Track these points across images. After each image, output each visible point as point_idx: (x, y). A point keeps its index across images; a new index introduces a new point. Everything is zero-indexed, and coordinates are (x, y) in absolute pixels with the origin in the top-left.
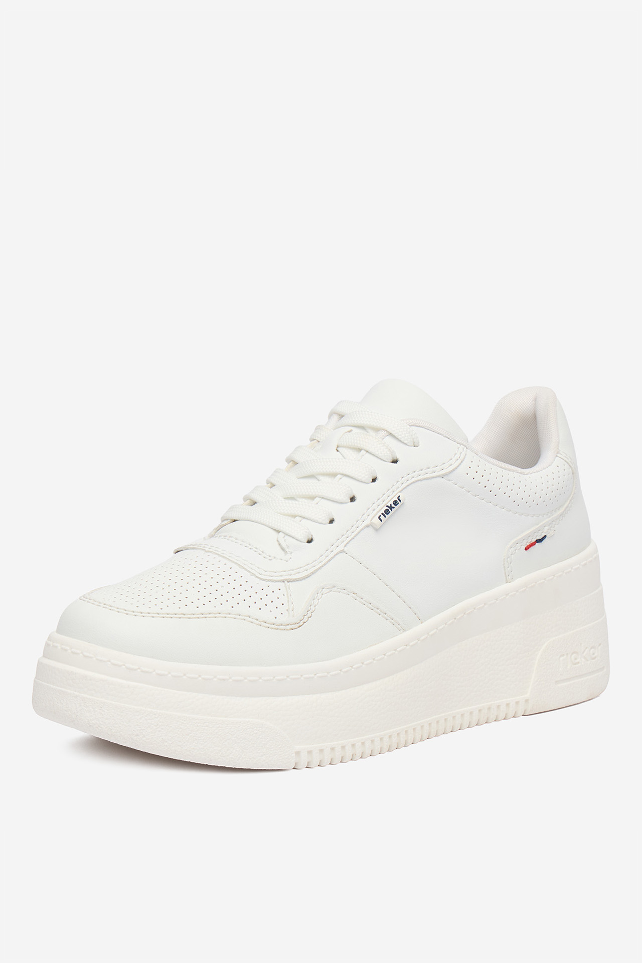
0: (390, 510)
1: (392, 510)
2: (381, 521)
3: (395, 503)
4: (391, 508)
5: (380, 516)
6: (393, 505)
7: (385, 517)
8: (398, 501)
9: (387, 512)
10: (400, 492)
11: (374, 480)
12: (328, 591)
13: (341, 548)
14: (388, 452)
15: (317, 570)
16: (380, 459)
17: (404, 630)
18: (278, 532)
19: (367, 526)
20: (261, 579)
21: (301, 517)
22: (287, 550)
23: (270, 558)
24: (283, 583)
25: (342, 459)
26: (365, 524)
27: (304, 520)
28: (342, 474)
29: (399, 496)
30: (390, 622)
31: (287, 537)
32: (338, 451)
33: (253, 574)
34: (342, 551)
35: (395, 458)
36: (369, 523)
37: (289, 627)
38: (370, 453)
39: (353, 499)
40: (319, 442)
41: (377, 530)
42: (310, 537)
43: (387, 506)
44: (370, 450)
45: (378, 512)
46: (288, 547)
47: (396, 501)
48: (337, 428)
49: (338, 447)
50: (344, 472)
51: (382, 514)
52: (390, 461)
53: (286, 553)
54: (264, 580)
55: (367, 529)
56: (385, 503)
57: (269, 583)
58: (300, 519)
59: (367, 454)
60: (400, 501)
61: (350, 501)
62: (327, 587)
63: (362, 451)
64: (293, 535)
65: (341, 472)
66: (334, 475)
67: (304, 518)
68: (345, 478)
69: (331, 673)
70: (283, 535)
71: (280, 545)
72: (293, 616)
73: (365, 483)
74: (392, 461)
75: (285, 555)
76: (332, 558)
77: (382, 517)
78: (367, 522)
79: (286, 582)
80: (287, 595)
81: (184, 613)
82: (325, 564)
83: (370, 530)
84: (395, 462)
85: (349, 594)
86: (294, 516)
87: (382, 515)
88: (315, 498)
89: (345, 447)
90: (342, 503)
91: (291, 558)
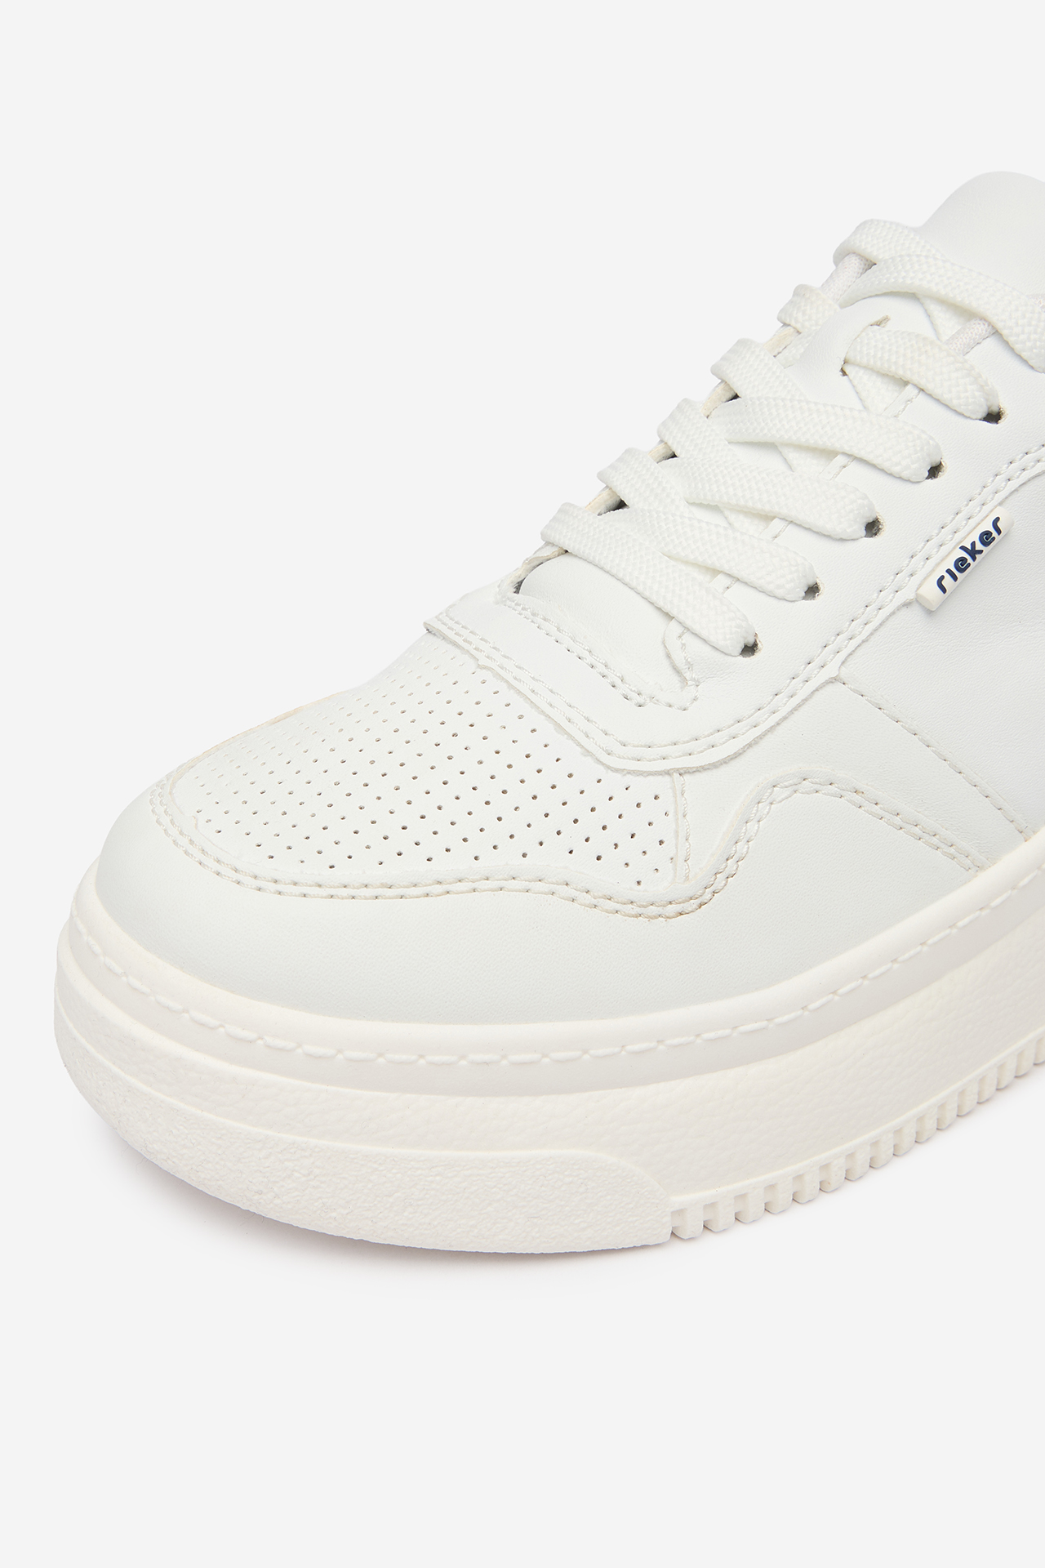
0: (970, 560)
1: (974, 559)
2: (944, 590)
3: (986, 539)
4: (973, 552)
5: (942, 577)
6: (979, 546)
7: (955, 578)
8: (995, 534)
9: (961, 565)
10: (1000, 504)
11: (934, 471)
12: (786, 795)
13: (831, 671)
14: (977, 394)
15: (761, 737)
16: (956, 411)
17: (980, 868)
18: (669, 617)
19: (907, 605)
20: (608, 767)
21: (729, 575)
22: (688, 675)
23: (640, 700)
24: (667, 778)
25: (860, 411)
26: (901, 598)
27: (737, 587)
28: (849, 456)
29: (998, 519)
30: (945, 853)
31: (687, 638)
32: (844, 373)
33: (587, 753)
34: (834, 680)
35: (995, 409)
36: (912, 596)
37: (672, 909)
38: (930, 395)
39: (873, 528)
40: (799, 333)
41: (930, 612)
42: (751, 641)
43: (963, 548)
44: (929, 387)
45: (938, 564)
46: (690, 666)
47: (987, 534)
48: (848, 303)
49: (845, 362)
50: (856, 452)
51: (949, 571)
52: (980, 417)
53: (684, 681)
54: (616, 770)
55: (905, 609)
56: (958, 536)
57: (630, 780)
58: (727, 581)
59: (922, 396)
60: (999, 531)
61: (864, 532)
62: (786, 784)
63: (909, 387)
64: (704, 634)
65: (847, 449)
66: (829, 454)
67: (738, 580)
68: (854, 467)
69: (777, 1020)
70: (680, 630)
71: (668, 656)
72: (687, 878)
73: (909, 481)
74: (984, 415)
75: (682, 688)
76: (805, 700)
77: (948, 582)
78: (907, 594)
79: (676, 775)
80: (676, 812)
81: (389, 883)
82: (785, 718)
83: (915, 613)
84: (993, 417)
85: (843, 793)
86: (715, 572)
87: (947, 576)
88: (774, 518)
89: (866, 368)
90: (842, 540)
91: (695, 699)
